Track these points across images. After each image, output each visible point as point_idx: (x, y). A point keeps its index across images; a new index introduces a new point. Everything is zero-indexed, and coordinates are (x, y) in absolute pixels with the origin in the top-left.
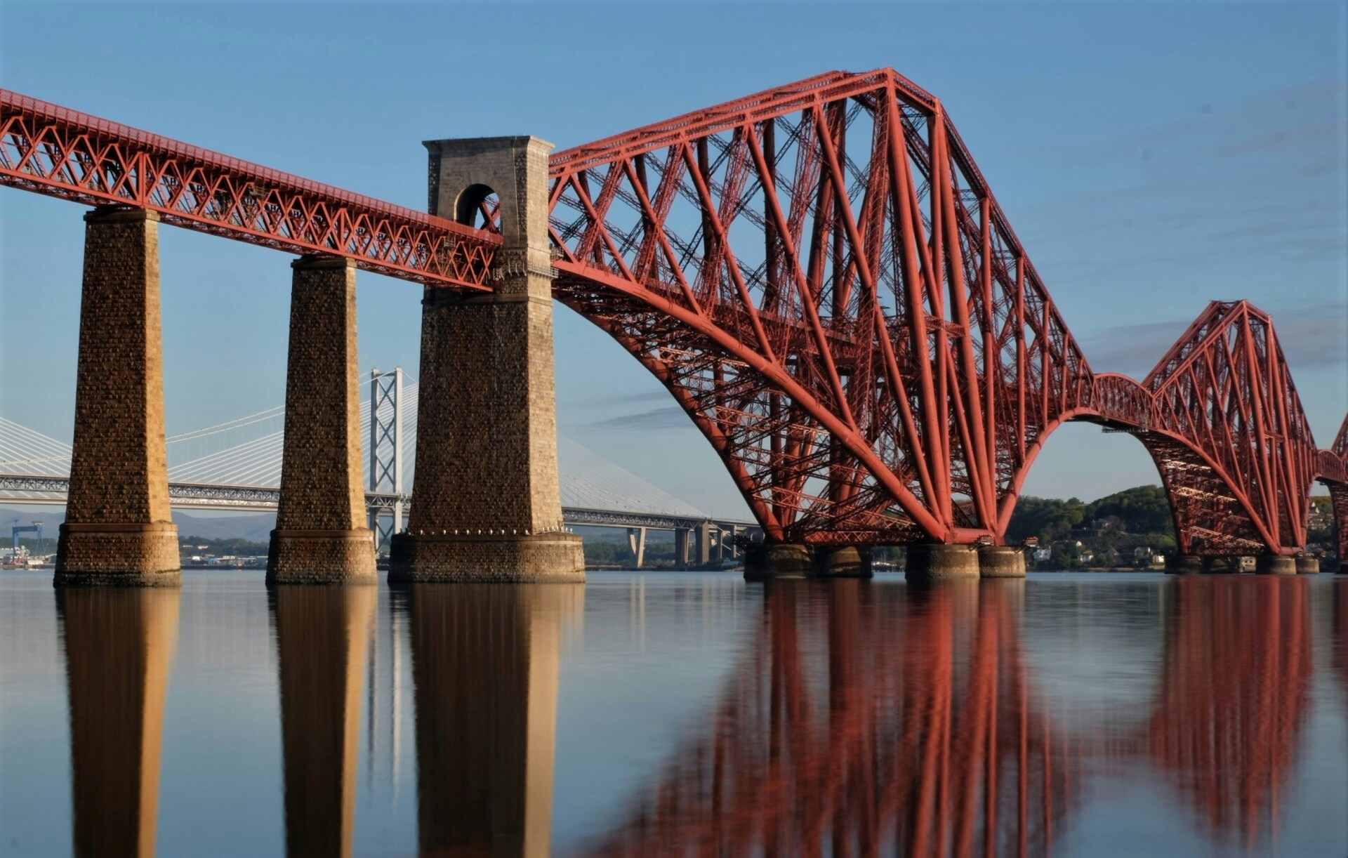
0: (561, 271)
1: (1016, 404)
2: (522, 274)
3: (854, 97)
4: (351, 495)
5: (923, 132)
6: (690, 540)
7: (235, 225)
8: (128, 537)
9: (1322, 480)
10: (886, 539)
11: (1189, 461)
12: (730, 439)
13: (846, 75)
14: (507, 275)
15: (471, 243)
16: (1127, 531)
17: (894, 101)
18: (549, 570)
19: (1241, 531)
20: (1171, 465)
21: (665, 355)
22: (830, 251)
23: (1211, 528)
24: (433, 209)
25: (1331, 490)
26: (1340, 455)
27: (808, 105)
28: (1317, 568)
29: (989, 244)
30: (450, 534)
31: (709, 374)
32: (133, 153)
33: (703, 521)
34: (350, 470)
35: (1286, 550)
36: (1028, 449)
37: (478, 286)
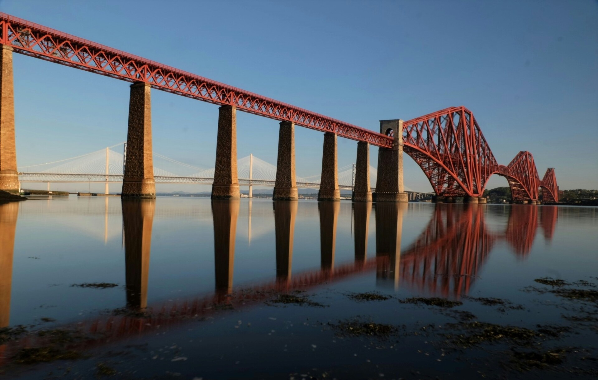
0: (404, 145)
1: (484, 170)
2: (397, 145)
3: (456, 112)
4: (368, 185)
5: (468, 118)
6: (411, 196)
7: (348, 136)
8: (330, 192)
9: (540, 186)
10: (460, 195)
11: (515, 182)
12: (431, 176)
13: (454, 108)
14: (395, 145)
15: (388, 139)
16: (497, 195)
17: (464, 112)
18: (401, 200)
19: (525, 196)
20: (511, 183)
21: (420, 160)
22: (450, 141)
23: (518, 195)
24: (381, 132)
25: (542, 188)
26: (544, 181)
27: (448, 113)
28: (540, 203)
29: (480, 141)
30: (383, 193)
31: (427, 164)
32: (333, 123)
33: (414, 192)
34: (368, 181)
35: (534, 200)
36: (487, 179)
37: (389, 147)
